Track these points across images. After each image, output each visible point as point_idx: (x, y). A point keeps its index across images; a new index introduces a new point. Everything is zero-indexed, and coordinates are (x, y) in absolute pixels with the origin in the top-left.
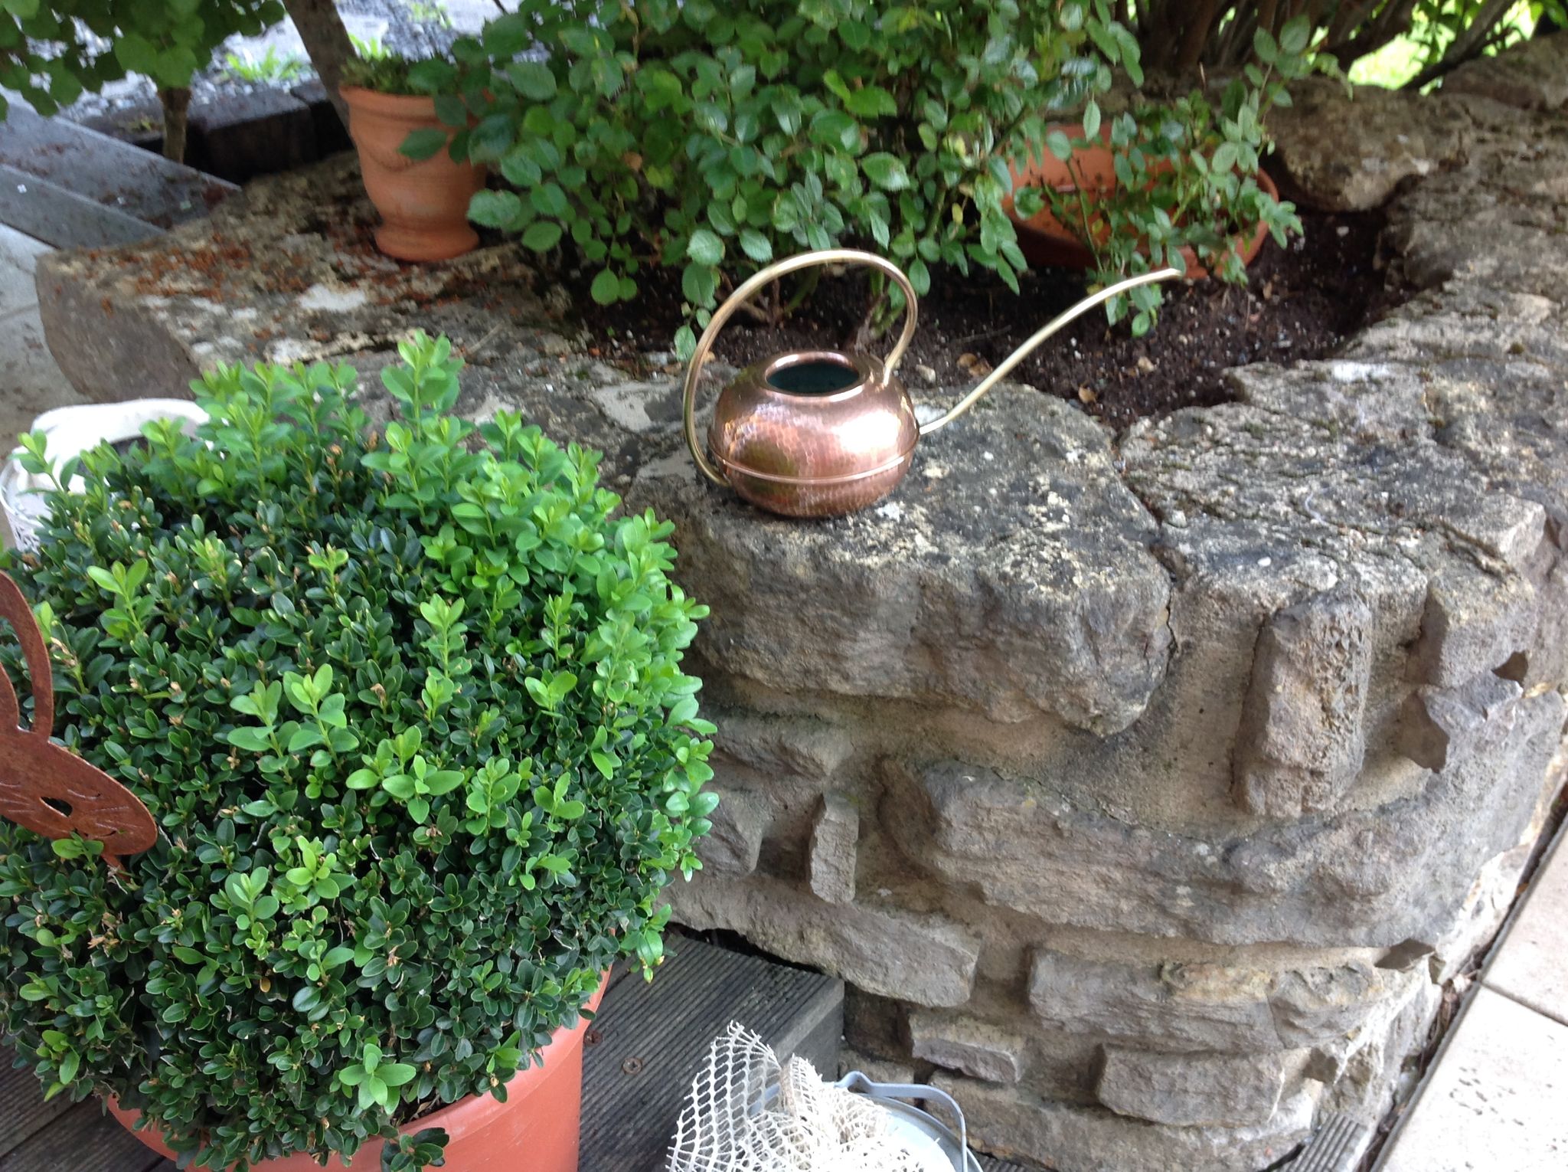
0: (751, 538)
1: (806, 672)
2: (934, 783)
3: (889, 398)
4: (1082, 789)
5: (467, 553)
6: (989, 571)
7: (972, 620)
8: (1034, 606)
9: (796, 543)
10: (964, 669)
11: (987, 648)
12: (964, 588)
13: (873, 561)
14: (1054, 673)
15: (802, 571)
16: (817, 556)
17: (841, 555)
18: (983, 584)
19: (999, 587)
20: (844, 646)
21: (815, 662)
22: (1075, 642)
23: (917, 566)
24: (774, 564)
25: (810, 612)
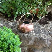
0: (22, 34)
1: (26, 44)
2: (34, 51)
3: (31, 24)
4: (44, 50)
5: (2, 42)
6: (40, 36)
7: (39, 40)
8: (44, 39)
9: (26, 35)
10: (38, 43)
11: (40, 42)
12: (38, 38)
13: (32, 36)
14: (44, 44)
15: (26, 37)
16: (27, 36)
17: (29, 36)
18: (40, 38)
19: (41, 38)
20: (29, 42)
21: (27, 43)
22: (46, 42)
23: (35, 36)
24: (24, 36)
25: (27, 40)
